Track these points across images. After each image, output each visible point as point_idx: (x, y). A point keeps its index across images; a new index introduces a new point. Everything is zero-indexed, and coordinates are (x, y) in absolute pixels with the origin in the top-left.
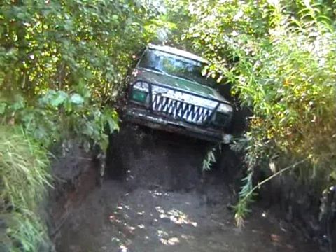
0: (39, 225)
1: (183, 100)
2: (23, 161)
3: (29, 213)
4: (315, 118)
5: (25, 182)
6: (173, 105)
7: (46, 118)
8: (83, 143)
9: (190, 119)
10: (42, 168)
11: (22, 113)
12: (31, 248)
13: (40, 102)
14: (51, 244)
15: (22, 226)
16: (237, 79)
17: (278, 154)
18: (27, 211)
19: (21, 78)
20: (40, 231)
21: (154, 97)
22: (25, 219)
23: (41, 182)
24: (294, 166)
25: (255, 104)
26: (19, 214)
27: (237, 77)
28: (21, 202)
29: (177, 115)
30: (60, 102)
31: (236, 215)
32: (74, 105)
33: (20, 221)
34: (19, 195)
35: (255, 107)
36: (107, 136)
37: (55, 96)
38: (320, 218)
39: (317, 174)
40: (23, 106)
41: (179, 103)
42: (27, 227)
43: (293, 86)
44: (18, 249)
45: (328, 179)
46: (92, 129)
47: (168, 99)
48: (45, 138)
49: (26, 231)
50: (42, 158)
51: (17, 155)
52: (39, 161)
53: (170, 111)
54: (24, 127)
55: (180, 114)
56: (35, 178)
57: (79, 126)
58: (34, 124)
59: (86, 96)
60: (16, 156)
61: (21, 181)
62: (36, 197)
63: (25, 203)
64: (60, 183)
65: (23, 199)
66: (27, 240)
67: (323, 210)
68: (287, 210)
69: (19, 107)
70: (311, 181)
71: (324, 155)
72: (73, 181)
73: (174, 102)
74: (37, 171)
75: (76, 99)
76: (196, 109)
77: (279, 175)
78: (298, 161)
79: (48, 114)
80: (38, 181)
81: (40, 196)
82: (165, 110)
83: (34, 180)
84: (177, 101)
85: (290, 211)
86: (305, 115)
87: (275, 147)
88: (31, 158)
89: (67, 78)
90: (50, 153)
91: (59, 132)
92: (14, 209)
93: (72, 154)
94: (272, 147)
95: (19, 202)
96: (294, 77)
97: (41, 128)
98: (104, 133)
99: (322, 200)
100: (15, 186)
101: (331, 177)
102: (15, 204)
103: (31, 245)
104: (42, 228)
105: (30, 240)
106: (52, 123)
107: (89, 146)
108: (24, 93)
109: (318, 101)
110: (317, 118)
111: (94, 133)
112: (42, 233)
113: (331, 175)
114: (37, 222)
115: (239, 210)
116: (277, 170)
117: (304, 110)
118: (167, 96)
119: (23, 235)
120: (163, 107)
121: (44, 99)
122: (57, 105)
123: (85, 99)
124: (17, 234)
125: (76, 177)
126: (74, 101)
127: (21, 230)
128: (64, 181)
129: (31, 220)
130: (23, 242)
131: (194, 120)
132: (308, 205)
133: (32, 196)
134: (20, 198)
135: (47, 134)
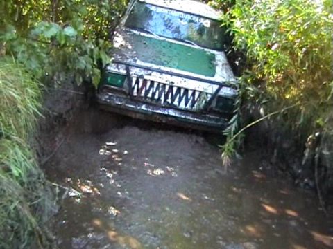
0: (29, 153)
1: (172, 83)
2: (13, 90)
3: (18, 140)
4: (307, 65)
5: (15, 110)
6: (160, 89)
7: (39, 50)
8: (75, 76)
9: (182, 105)
10: (32, 97)
11: (15, 43)
12: (20, 174)
13: (32, 34)
14: (40, 171)
15: (12, 152)
16: (232, 22)
17: (268, 99)
18: (17, 138)
19: (14, 11)
20: (30, 158)
21: (134, 80)
22: (14, 146)
23: (31, 111)
24: (282, 111)
25: (249, 48)
26: (8, 141)
27: (232, 20)
28: (12, 129)
29: (165, 101)
30: (52, 34)
31: (223, 154)
32: (67, 37)
33: (9, 148)
34: (8, 122)
35: (249, 51)
36: (99, 71)
37: (48, 28)
38: (303, 162)
39: (304, 119)
40: (15, 37)
41: (167, 87)
42: (16, 153)
43: (288, 32)
44: (7, 174)
45: (314, 126)
46: (85, 63)
47: (152, 82)
48: (37, 70)
49: (16, 158)
50: (33, 88)
51: (8, 83)
52: (30, 91)
53: (156, 97)
54: (16, 58)
55: (169, 100)
56: (25, 107)
57: (72, 60)
58: (26, 55)
59: (79, 29)
60: (6, 84)
61: (11, 110)
62: (26, 125)
63: (15, 131)
64: (52, 116)
65: (13, 126)
66: (16, 166)
67: (307, 154)
68: (273, 153)
69: (11, 38)
70: (298, 126)
71: (313, 102)
72: (64, 114)
73: (161, 85)
74: (28, 101)
75: (70, 31)
76: (190, 93)
77: (267, 118)
78: (287, 106)
79: (41, 47)
80: (28, 109)
81: (30, 125)
82: (150, 95)
83: (24, 109)
84: (165, 85)
85: (275, 154)
86: (297, 61)
87: (266, 92)
88: (22, 87)
89: (61, 13)
90: (42, 84)
91: (51, 64)
92: (4, 136)
93: (64, 87)
94: (263, 92)
95: (9, 129)
96: (289, 23)
97: (32, 60)
98: (96, 67)
99: (307, 145)
100: (5, 113)
101: (318, 124)
102: (5, 131)
103: (20, 171)
104: (31, 156)
105: (19, 165)
106: (44, 56)
107: (81, 80)
108: (17, 26)
109: (311, 47)
110: (309, 65)
111: (86, 67)
112: (31, 161)
113: (318, 121)
114: (26, 150)
115: (226, 150)
116: (266, 114)
117: (297, 56)
118: (152, 78)
119: (12, 161)
120: (147, 92)
121: (37, 31)
122: (49, 37)
123: (78, 32)
124: (6, 160)
125: (68, 112)
126: (67, 34)
127: (11, 156)
128: (55, 114)
129: (21, 147)
130: (13, 168)
131: (188, 106)
132: (293, 149)
133: (22, 124)
134: (10, 125)
135: (39, 66)
